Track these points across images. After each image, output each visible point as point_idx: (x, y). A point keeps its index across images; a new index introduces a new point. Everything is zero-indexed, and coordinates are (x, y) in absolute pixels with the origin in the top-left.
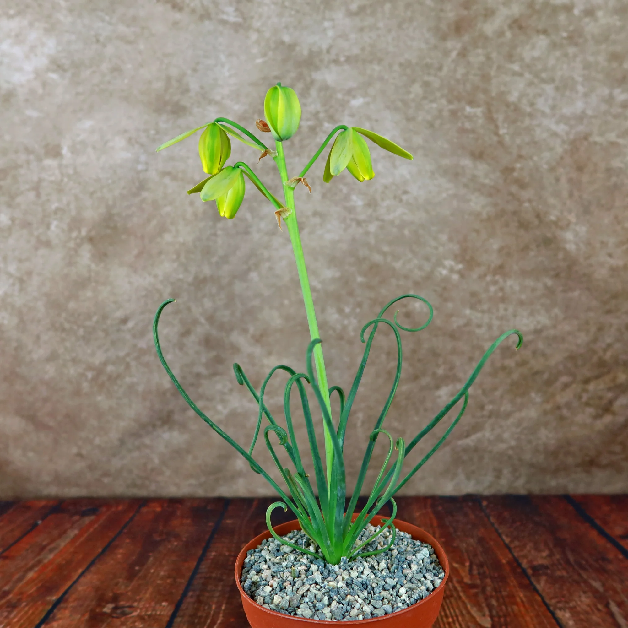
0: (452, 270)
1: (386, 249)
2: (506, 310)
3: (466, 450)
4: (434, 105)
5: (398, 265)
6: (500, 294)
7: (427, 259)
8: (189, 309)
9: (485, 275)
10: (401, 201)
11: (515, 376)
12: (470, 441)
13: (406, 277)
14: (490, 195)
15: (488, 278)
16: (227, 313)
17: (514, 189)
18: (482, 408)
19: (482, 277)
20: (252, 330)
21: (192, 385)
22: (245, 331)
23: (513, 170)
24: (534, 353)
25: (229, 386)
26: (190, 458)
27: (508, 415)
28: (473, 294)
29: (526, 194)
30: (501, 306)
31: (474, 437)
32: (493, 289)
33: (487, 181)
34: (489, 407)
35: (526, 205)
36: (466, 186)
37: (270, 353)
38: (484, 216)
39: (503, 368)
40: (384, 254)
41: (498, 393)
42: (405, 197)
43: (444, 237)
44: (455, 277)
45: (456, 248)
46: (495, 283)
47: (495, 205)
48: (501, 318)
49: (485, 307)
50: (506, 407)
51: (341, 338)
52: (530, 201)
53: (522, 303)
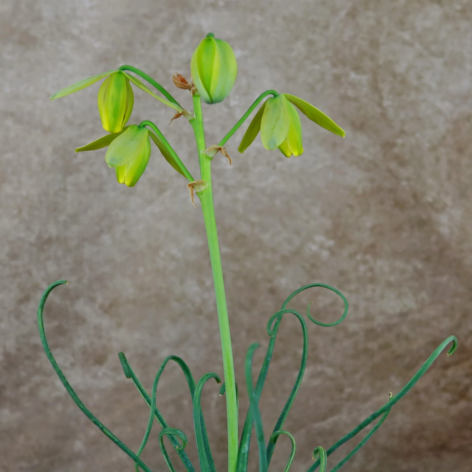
0: (322, 246)
1: (254, 218)
2: (374, 291)
3: (321, 433)
4: (317, 67)
5: (266, 237)
6: (369, 275)
7: (297, 232)
8: (29, 273)
9: (356, 254)
10: (274, 168)
11: (377, 359)
12: (326, 424)
13: (274, 251)
14: (367, 170)
15: (359, 257)
16: (73, 279)
17: (393, 165)
18: (341, 390)
19: (352, 256)
20: (100, 299)
21: (28, 358)
22: (92, 300)
23: (394, 145)
24: (398, 336)
25: (72, 360)
26: (21, 439)
27: (366, 399)
28: (342, 273)
29: (404, 172)
30: (370, 287)
31: (330, 420)
32: (362, 268)
33: (366, 155)
34: (348, 390)
35: (404, 183)
36: (343, 157)
37: (119, 325)
38: (360, 191)
39: (366, 351)
40: (252, 224)
41: (358, 376)
42: (279, 165)
43: (316, 211)
44: (325, 254)
45: (328, 223)
46: (365, 262)
47: (372, 180)
48: (368, 300)
49: (353, 287)
50: (366, 390)
51: (199, 312)
52: (408, 179)
53: (390, 285)
